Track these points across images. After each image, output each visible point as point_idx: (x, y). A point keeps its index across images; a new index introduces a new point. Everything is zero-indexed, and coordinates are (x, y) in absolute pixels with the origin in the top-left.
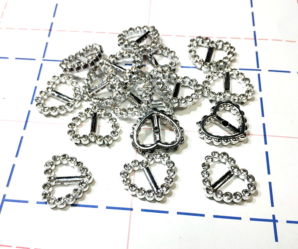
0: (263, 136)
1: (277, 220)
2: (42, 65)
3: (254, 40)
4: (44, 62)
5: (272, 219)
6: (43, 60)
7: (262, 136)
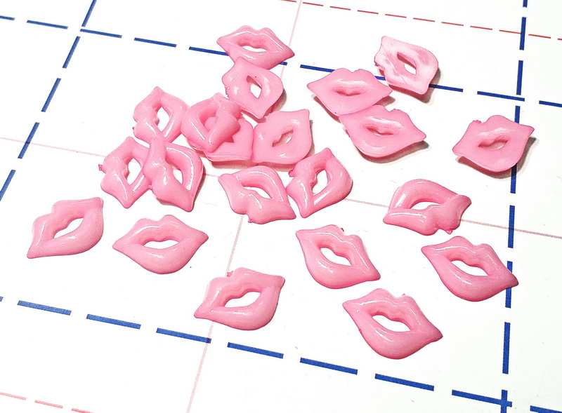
0: (507, 231)
1: (511, 403)
2: (78, 38)
3: (519, 36)
4: (83, 35)
5: (499, 397)
6: (82, 30)
7: (506, 228)
